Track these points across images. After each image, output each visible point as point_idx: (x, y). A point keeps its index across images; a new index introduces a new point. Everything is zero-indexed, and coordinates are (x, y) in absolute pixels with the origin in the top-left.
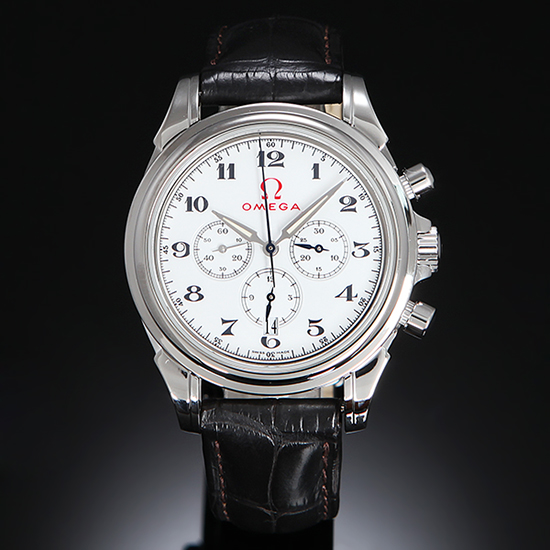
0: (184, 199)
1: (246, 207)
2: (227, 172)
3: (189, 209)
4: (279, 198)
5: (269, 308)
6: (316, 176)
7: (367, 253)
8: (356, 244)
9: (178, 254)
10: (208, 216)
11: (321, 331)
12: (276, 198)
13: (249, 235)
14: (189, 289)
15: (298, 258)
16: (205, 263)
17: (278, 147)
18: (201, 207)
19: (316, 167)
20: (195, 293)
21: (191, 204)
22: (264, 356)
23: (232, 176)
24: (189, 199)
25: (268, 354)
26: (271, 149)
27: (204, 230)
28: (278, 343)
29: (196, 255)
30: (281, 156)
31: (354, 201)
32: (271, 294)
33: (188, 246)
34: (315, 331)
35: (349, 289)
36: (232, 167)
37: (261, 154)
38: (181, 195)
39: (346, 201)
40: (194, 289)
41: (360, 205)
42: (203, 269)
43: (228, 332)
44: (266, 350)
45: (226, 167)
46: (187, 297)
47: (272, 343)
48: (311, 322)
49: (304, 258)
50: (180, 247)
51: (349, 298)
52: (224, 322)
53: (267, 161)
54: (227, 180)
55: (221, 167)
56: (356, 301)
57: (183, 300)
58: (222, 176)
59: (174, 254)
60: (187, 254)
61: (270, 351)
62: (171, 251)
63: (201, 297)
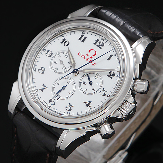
0: (63, 38)
1: (79, 54)
2: (83, 39)
3: (62, 43)
4: (92, 58)
5: (60, 91)
6: (109, 59)
7: (105, 95)
8: (103, 90)
9: (47, 54)
10: (65, 49)
11: (70, 110)
12: (91, 57)
13: (73, 63)
14: (42, 68)
15: (82, 82)
16: (53, 63)
17: (104, 42)
18: (66, 44)
19: (111, 56)
20: (42, 70)
21: (64, 42)
22: (47, 105)
23: (83, 41)
24: (64, 39)
25: (48, 106)
26: (102, 41)
27: (61, 52)
28: (54, 104)
29: (52, 59)
30: (103, 45)
31: (114, 75)
32: (65, 87)
33: (52, 54)
34: (68, 108)
35: (90, 102)
36: (85, 38)
37: (98, 40)
38: (63, 37)
39: (112, 74)
40: (43, 69)
41: (115, 78)
42: (51, 65)
43: (42, 90)
44: (49, 104)
45: (84, 37)
46: (39, 70)
47: (52, 103)
48: (70, 104)
49: (84, 83)
50: (49, 53)
51: (87, 106)
52: (44, 85)
53: (98, 44)
54: (80, 42)
55: (82, 36)
56: (89, 108)
57: (37, 70)
58: (80, 39)
59: (46, 54)
60: (50, 56)
61: (50, 105)
62: (46, 52)
63: (43, 73)
